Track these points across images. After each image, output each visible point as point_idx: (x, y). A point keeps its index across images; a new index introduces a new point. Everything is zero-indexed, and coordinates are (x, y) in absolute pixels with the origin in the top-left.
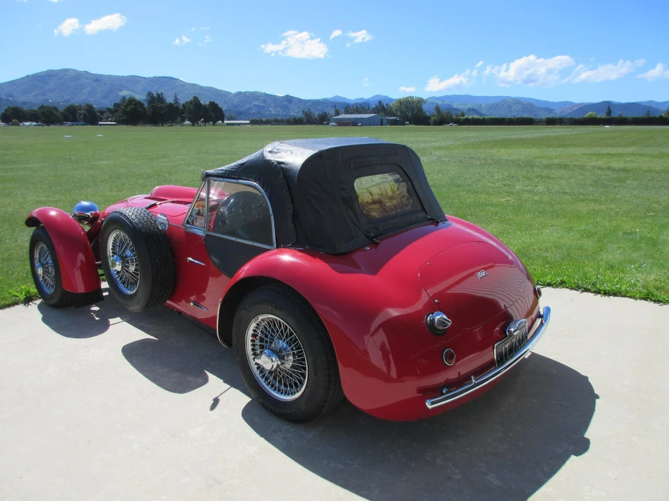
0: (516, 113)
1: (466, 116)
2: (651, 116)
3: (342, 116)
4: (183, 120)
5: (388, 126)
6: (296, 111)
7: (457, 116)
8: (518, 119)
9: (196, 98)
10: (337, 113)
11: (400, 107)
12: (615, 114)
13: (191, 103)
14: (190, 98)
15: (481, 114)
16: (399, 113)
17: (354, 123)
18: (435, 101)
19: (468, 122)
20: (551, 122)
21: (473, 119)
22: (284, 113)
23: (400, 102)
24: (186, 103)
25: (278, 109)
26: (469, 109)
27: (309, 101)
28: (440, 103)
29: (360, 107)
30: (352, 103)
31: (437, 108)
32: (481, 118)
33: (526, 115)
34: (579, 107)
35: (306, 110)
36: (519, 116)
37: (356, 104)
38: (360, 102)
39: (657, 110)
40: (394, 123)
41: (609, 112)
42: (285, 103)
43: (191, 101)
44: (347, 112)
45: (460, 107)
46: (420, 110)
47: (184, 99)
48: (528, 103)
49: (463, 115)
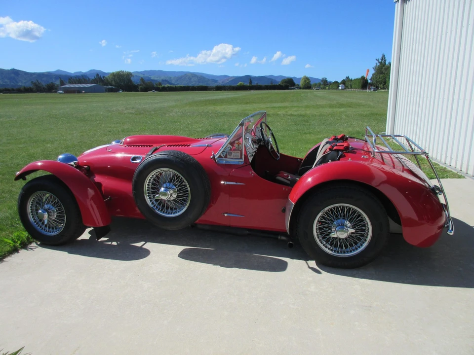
0: (194, 83)
1: (163, 86)
2: (273, 84)
3: (68, 86)
5: (107, 93)
6: (24, 81)
7: (156, 85)
8: (198, 87)
10: (62, 83)
11: (114, 79)
12: (254, 83)
15: (171, 84)
16: (113, 82)
17: (79, 91)
18: (138, 75)
19: (164, 89)
20: (219, 88)
21: (168, 87)
22: (12, 83)
23: (114, 75)
25: (6, 80)
26: (163, 80)
27: (34, 74)
28: (142, 76)
29: (81, 79)
30: (73, 75)
31: (142, 80)
32: (174, 86)
33: (201, 84)
34: (232, 79)
35: (35, 81)
36: (197, 85)
37: (77, 76)
38: (79, 75)
39: (275, 81)
40: (111, 90)
41: (251, 82)
42: (13, 75)
44: (70, 83)
45: (156, 79)
46: (130, 80)
48: (201, 76)
49: (160, 84)
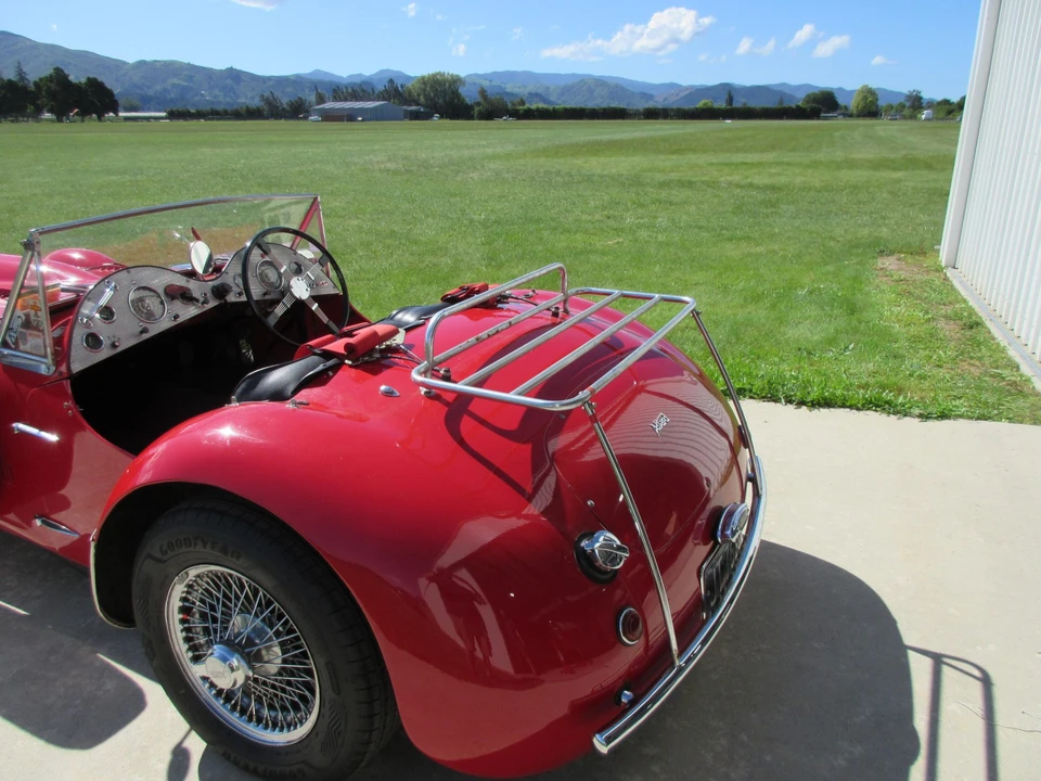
0: (600, 100)
1: (527, 106)
2: (786, 105)
3: (329, 105)
4: (39, 111)
5: (407, 122)
6: (250, 95)
7: (514, 104)
8: (605, 110)
9: (58, 71)
10: (321, 100)
11: (425, 90)
12: (739, 103)
13: (50, 79)
14: (48, 71)
15: (545, 100)
16: (422, 99)
17: (350, 117)
18: (478, 81)
19: (529, 115)
20: (652, 114)
21: (538, 110)
22: (228, 99)
23: (424, 81)
24: (41, 79)
25: (217, 92)
26: (530, 94)
27: (269, 78)
28: (486, 84)
29: (358, 91)
30: (344, 82)
31: (483, 92)
32: (551, 108)
33: (614, 105)
34: (686, 92)
35: (267, 94)
36: (605, 105)
37: (353, 85)
38: (357, 81)
39: (792, 97)
40: (415, 116)
41: (730, 100)
42: (229, 81)
43: (51, 76)
44: (336, 99)
45: (516, 90)
46: (456, 94)
47: (36, 72)
48: (617, 86)
49: (522, 103)
